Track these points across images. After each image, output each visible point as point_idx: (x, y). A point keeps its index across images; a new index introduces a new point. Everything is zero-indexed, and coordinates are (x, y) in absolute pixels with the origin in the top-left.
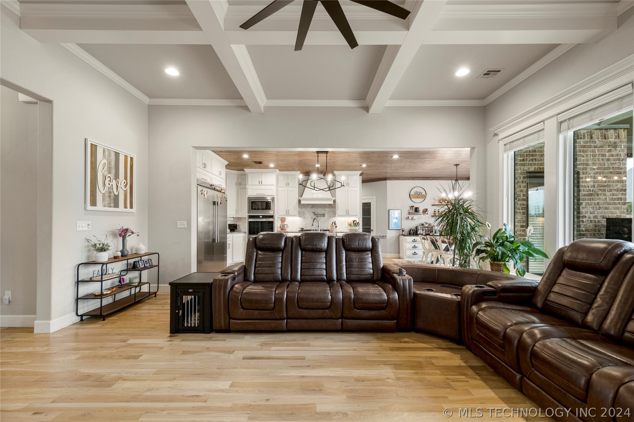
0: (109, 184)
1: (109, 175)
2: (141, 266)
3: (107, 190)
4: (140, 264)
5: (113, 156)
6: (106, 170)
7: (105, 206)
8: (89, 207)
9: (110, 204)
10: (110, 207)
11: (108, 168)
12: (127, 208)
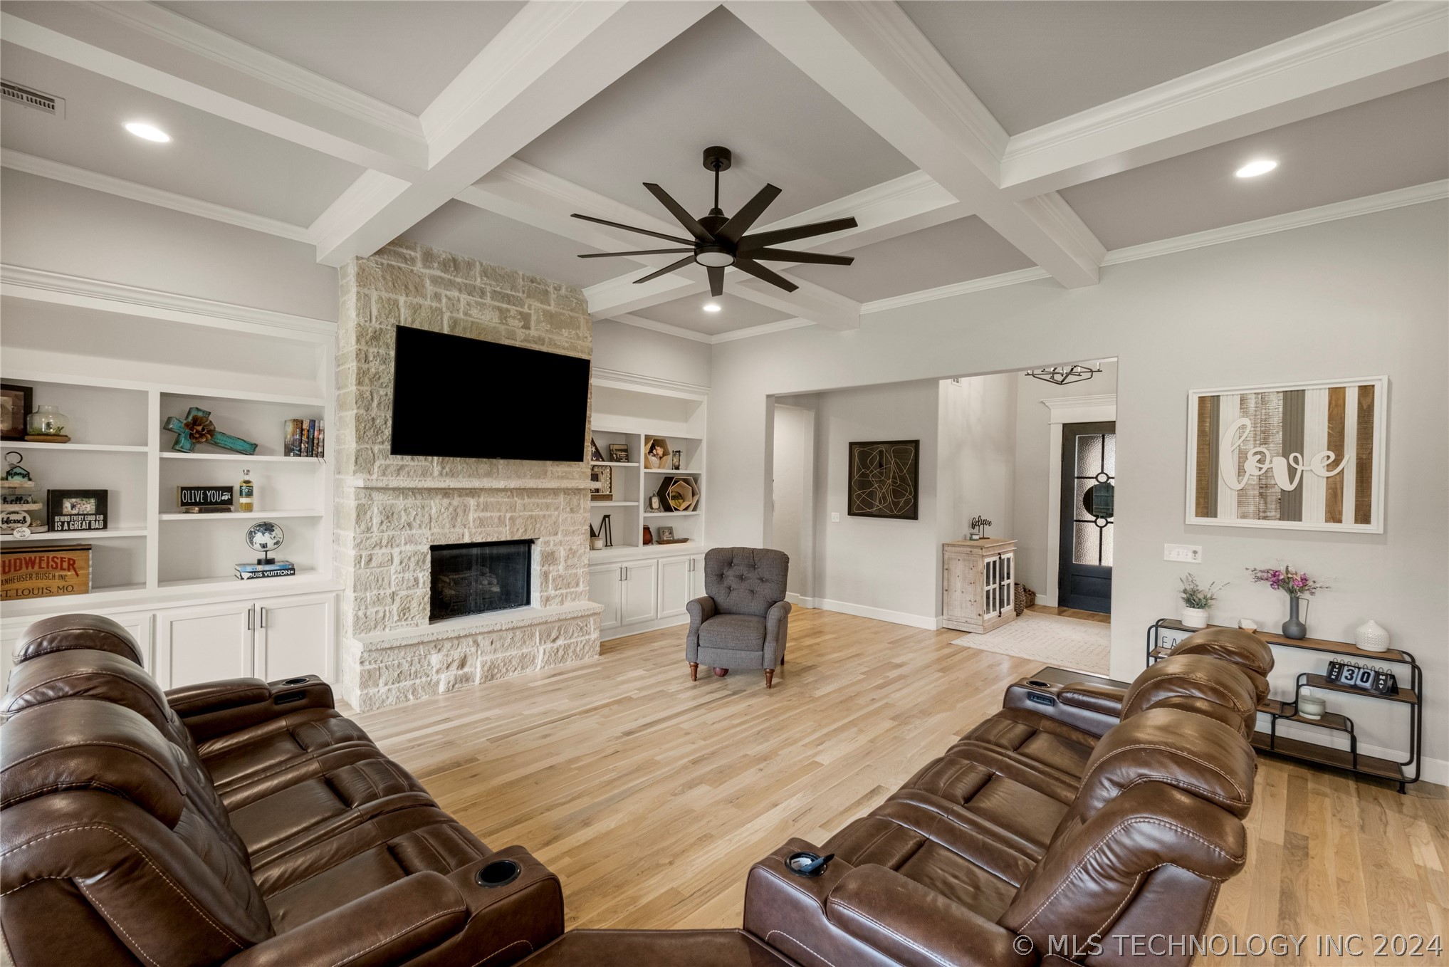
0: (1260, 469)
1: (1262, 449)
2: (1343, 680)
3: (1255, 481)
4: (1346, 673)
5: (1277, 406)
6: (1251, 438)
7: (1244, 517)
8: (1192, 518)
9: (1264, 512)
10: (1265, 518)
11: (1255, 435)
12: (1340, 521)
